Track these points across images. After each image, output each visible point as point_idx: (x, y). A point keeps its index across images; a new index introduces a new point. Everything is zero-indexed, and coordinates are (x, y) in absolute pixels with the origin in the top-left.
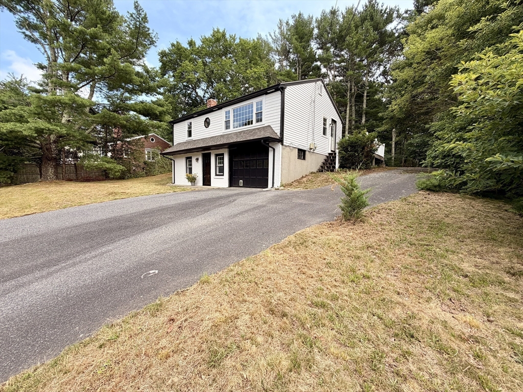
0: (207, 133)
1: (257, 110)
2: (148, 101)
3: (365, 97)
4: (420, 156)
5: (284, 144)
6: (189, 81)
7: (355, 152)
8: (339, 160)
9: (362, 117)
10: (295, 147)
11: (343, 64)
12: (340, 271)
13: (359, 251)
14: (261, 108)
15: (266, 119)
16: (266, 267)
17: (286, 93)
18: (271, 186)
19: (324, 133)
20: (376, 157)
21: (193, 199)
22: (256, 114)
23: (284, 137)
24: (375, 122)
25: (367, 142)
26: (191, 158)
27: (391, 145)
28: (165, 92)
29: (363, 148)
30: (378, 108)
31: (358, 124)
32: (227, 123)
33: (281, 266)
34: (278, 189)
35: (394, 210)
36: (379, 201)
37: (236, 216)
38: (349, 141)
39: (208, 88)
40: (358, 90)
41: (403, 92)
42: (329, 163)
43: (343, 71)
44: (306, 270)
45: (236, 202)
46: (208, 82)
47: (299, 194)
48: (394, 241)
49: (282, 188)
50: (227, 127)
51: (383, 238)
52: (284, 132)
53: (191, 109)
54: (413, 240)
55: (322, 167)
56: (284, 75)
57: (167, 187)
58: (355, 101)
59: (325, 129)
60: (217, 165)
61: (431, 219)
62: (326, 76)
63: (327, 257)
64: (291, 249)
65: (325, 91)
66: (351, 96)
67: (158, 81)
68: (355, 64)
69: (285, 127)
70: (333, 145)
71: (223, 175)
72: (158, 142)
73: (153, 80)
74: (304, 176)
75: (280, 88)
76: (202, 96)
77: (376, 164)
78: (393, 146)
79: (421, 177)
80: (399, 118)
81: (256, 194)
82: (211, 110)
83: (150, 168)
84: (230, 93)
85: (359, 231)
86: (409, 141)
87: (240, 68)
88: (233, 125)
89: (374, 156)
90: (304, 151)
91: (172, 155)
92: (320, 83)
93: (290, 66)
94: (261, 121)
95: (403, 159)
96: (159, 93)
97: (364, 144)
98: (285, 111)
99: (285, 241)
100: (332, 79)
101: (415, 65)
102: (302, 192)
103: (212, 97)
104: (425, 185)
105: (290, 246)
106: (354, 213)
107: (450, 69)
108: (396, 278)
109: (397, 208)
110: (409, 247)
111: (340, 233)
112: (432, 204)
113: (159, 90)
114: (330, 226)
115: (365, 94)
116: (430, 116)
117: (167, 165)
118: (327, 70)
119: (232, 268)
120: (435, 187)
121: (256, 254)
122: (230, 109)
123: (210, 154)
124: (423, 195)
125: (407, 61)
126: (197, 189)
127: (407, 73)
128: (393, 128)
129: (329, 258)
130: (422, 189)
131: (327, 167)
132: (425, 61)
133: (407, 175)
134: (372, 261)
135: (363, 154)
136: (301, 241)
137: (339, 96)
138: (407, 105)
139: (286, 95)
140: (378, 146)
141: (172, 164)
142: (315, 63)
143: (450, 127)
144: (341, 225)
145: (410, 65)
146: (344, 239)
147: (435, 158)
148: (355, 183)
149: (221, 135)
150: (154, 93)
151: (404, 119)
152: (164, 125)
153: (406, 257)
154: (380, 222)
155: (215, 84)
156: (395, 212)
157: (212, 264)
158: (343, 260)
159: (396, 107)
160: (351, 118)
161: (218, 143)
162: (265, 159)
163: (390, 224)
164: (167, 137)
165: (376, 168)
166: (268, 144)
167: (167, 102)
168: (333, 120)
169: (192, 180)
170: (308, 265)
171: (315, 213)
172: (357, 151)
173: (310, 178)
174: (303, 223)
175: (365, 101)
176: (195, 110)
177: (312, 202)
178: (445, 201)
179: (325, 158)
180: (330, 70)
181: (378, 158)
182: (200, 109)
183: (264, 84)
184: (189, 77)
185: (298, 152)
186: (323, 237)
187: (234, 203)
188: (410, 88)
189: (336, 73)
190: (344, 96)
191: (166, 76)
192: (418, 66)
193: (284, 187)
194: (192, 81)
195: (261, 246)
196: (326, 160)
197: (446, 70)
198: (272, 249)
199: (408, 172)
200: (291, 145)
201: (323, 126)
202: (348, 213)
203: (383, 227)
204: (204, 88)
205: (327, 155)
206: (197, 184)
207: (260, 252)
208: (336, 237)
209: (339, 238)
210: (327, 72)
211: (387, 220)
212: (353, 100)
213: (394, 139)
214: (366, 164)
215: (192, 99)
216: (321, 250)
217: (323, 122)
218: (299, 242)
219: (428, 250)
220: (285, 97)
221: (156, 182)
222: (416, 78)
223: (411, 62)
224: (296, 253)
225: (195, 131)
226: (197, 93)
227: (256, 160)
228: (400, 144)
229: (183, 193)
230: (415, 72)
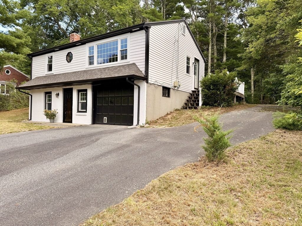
0: (69, 67)
1: (122, 47)
2: (4, 32)
3: (225, 38)
4: (276, 93)
5: (149, 82)
6: (51, 13)
7: (217, 90)
8: (202, 98)
9: (223, 56)
10: (160, 84)
11: (204, 6)
12: (204, 218)
13: (222, 195)
14: (126, 46)
15: (131, 57)
16: (129, 217)
17: (150, 32)
18: (136, 124)
19: (188, 71)
20: (237, 94)
21: (51, 138)
22: (121, 51)
23: (149, 75)
24: (235, 60)
25: (228, 81)
26: (50, 93)
27: (250, 83)
28: (25, 23)
29: (225, 87)
30: (237, 48)
31: (220, 62)
32: (91, 59)
33: (144, 215)
34: (143, 127)
35: (254, 149)
36: (241, 139)
37: (97, 157)
38: (211, 79)
39: (71, 21)
40: (219, 31)
41: (258, 36)
42: (193, 100)
43: (205, 13)
44: (170, 219)
45: (99, 141)
46: (72, 15)
47: (163, 132)
48: (255, 183)
49: (147, 125)
50: (91, 63)
51: (245, 179)
52: (149, 70)
53: (52, 42)
54: (272, 180)
55: (186, 104)
56: (149, 13)
57: (23, 124)
58: (217, 41)
59: (188, 68)
60: (80, 101)
61: (287, 158)
62: (189, 17)
63: (191, 203)
64: (154, 195)
65: (188, 31)
66: (213, 36)
67: (17, 12)
68: (215, 6)
69: (149, 66)
70: (196, 83)
71: (86, 112)
72: (14, 74)
73: (11, 10)
74: (169, 113)
75: (144, 28)
76: (65, 29)
77: (237, 101)
78: (252, 83)
79: (278, 116)
80: (256, 59)
81: (120, 133)
82: (74, 45)
83: (3, 103)
84: (94, 28)
85: (222, 173)
86: (266, 80)
87: (105, 4)
88: (98, 61)
89: (235, 94)
90: (169, 89)
91: (30, 90)
92: (183, 24)
93: (154, 5)
94: (126, 58)
95: (262, 95)
96: (17, 25)
97: (225, 83)
98: (150, 50)
99: (148, 186)
100: (194, 20)
101: (267, 13)
102: (167, 130)
103: (76, 31)
104: (281, 124)
105: (154, 191)
106: (217, 154)
107: (296, 19)
108: (257, 222)
109: (257, 147)
110: (268, 188)
111: (204, 175)
112: (288, 142)
113: (17, 21)
114: (194, 167)
115: (225, 35)
116: (282, 58)
117: (23, 99)
118: (190, 11)
119: (91, 221)
120: (290, 125)
121: (118, 202)
122: (95, 44)
123: (71, 90)
124: (280, 133)
125: (260, 9)
126: (56, 127)
127: (260, 20)
128: (251, 68)
129: (193, 205)
130: (279, 128)
131: (191, 104)
132: (275, 10)
133: (265, 113)
134: (235, 206)
135: (224, 92)
136: (166, 186)
137: (202, 36)
138: (262, 48)
139: (150, 34)
140: (238, 85)
141: (29, 99)
142: (179, 4)
143: (299, 70)
144: (205, 166)
145: (263, 13)
146: (207, 182)
147: (288, 98)
148: (217, 124)
149: (85, 71)
150: (12, 24)
151: (261, 60)
152: (21, 57)
153: (266, 199)
154: (242, 162)
155: (79, 18)
156: (255, 151)
157: (69, 217)
158: (207, 205)
159: (253, 49)
160: (213, 56)
161: (81, 79)
162: (130, 96)
163: (251, 164)
164: (24, 69)
165: (237, 105)
166: (133, 82)
167: (26, 34)
168: (196, 59)
169: (51, 116)
170: (172, 213)
171: (180, 153)
172: (218, 89)
173: (175, 115)
174: (167, 165)
175: (225, 41)
176: (57, 43)
177: (176, 141)
178: (299, 139)
179: (189, 95)
180: (193, 11)
181: (239, 95)
182: (62, 42)
183: (129, 21)
184: (51, 10)
185: (163, 90)
186: (187, 180)
187: (96, 143)
188: (263, 33)
189: (198, 14)
190: (206, 36)
191: (26, 8)
192: (270, 13)
193: (149, 124)
194: (54, 14)
195: (124, 192)
196: (189, 97)
197: (293, 19)
198: (136, 196)
199: (266, 110)
200: (156, 83)
201: (186, 64)
202: (211, 155)
203: (245, 168)
204: (67, 21)
205: (191, 92)
206: (56, 121)
207: (122, 200)
208: (200, 180)
209: (203, 180)
210: (190, 13)
211: (248, 160)
212: (215, 39)
213: (252, 79)
214: (228, 102)
215: (54, 31)
216: (186, 195)
217: (186, 60)
218: (163, 187)
219: (285, 191)
220: (150, 36)
221: (9, 118)
222: (269, 25)
223: (264, 9)
224: (160, 200)
225: (56, 65)
226: (59, 26)
227: (121, 97)
228: (258, 82)
229: (40, 132)
230: (268, 19)
